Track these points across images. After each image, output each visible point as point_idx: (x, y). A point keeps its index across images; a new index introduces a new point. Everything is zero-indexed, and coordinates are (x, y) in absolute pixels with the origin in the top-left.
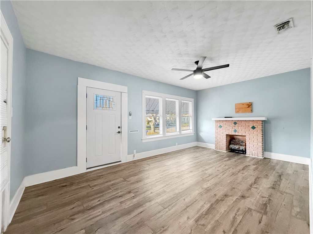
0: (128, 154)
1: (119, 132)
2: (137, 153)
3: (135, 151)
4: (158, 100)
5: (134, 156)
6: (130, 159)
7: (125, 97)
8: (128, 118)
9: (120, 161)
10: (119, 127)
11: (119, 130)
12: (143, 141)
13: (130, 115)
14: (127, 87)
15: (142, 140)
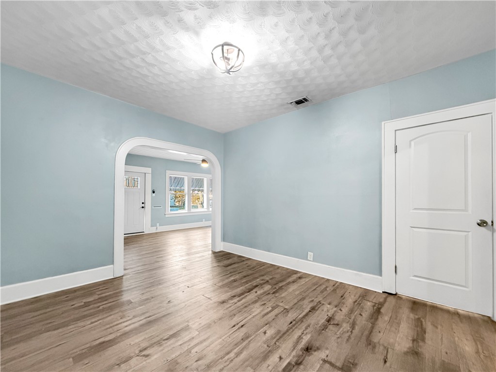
0: (152, 226)
1: (143, 207)
2: (160, 226)
3: (158, 224)
4: (184, 178)
5: (157, 229)
6: (153, 230)
7: (149, 177)
8: (152, 194)
9: (143, 232)
10: (143, 203)
11: (143, 205)
12: (166, 216)
13: (154, 192)
14: (151, 169)
15: (165, 214)
